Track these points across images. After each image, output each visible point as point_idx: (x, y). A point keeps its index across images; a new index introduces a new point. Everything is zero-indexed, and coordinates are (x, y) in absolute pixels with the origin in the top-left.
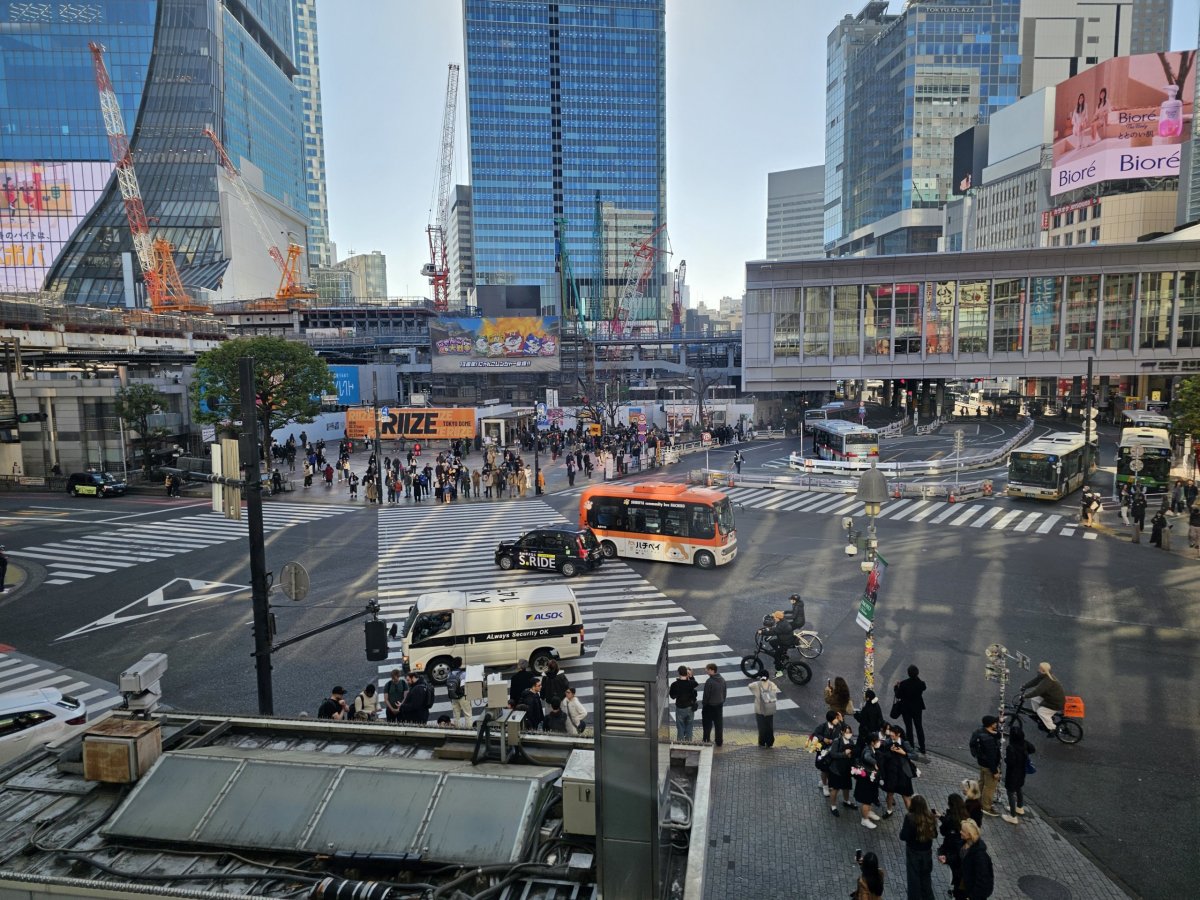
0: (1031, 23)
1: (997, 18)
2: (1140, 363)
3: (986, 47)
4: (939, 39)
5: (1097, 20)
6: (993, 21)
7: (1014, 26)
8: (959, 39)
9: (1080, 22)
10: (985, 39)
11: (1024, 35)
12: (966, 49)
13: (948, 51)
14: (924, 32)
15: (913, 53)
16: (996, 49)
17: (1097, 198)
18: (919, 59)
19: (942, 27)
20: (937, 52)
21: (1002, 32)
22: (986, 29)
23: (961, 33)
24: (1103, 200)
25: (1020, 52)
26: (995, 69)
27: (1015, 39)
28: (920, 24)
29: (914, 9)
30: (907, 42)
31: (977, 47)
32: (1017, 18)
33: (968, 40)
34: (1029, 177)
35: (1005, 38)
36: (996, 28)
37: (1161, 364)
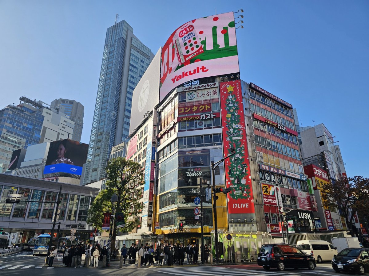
0: (45, 128)
1: (36, 123)
2: (65, 225)
3: (30, 130)
4: (15, 121)
5: (63, 135)
6: (34, 123)
7: (40, 127)
8: (22, 124)
9: (59, 133)
10: (30, 127)
11: (43, 131)
12: (24, 127)
13: (17, 125)
14: (10, 117)
15: (4, 121)
16: (33, 131)
17: (58, 177)
18: (6, 124)
19: (17, 118)
20: (13, 124)
21: (36, 127)
22: (31, 124)
23: (23, 122)
24: (59, 178)
25: (41, 135)
26: (32, 137)
27: (40, 131)
28: (9, 114)
29: (9, 109)
30: (3, 117)
31: (27, 128)
32: (42, 125)
33: (25, 125)
34: (37, 167)
35: (37, 129)
36: (34, 125)
37: (72, 226)
